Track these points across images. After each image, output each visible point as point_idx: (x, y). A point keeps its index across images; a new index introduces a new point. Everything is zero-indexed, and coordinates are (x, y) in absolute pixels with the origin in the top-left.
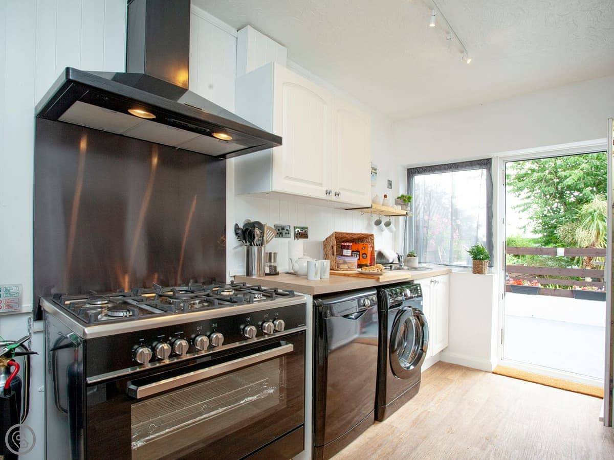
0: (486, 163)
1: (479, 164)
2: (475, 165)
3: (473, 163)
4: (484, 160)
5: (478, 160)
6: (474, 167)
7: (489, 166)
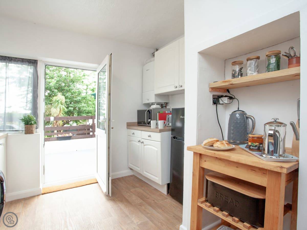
0: (33, 62)
1: (28, 62)
2: (25, 62)
3: (24, 60)
4: (32, 60)
5: (28, 59)
6: (24, 63)
7: (36, 65)
